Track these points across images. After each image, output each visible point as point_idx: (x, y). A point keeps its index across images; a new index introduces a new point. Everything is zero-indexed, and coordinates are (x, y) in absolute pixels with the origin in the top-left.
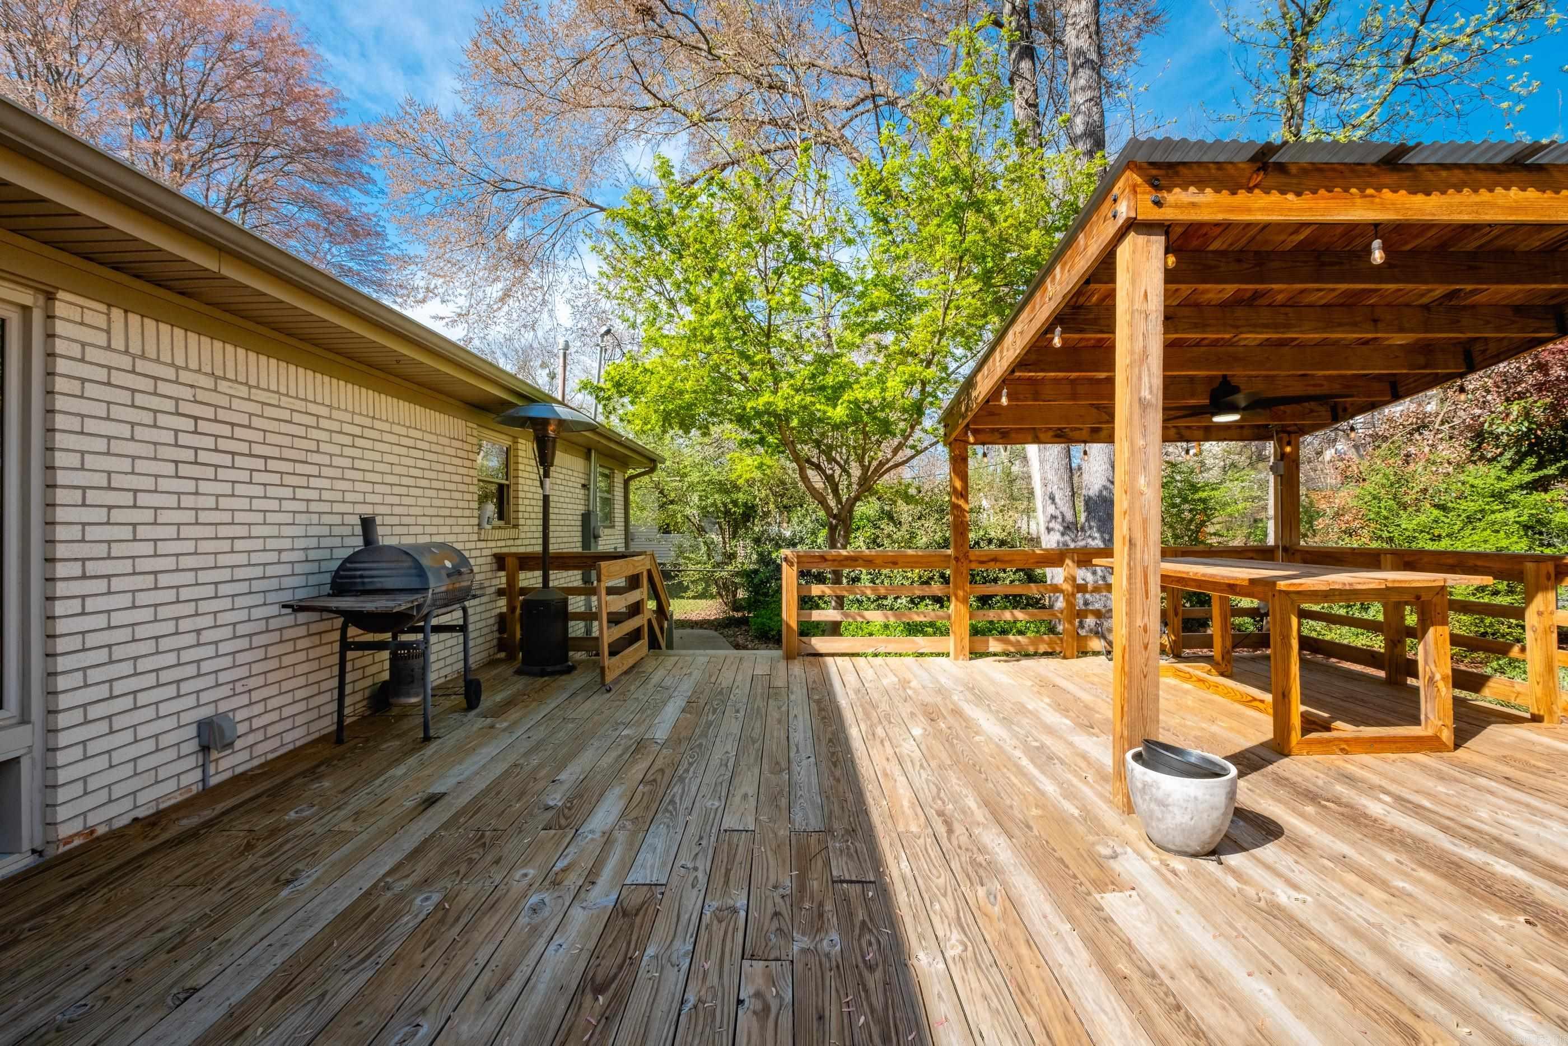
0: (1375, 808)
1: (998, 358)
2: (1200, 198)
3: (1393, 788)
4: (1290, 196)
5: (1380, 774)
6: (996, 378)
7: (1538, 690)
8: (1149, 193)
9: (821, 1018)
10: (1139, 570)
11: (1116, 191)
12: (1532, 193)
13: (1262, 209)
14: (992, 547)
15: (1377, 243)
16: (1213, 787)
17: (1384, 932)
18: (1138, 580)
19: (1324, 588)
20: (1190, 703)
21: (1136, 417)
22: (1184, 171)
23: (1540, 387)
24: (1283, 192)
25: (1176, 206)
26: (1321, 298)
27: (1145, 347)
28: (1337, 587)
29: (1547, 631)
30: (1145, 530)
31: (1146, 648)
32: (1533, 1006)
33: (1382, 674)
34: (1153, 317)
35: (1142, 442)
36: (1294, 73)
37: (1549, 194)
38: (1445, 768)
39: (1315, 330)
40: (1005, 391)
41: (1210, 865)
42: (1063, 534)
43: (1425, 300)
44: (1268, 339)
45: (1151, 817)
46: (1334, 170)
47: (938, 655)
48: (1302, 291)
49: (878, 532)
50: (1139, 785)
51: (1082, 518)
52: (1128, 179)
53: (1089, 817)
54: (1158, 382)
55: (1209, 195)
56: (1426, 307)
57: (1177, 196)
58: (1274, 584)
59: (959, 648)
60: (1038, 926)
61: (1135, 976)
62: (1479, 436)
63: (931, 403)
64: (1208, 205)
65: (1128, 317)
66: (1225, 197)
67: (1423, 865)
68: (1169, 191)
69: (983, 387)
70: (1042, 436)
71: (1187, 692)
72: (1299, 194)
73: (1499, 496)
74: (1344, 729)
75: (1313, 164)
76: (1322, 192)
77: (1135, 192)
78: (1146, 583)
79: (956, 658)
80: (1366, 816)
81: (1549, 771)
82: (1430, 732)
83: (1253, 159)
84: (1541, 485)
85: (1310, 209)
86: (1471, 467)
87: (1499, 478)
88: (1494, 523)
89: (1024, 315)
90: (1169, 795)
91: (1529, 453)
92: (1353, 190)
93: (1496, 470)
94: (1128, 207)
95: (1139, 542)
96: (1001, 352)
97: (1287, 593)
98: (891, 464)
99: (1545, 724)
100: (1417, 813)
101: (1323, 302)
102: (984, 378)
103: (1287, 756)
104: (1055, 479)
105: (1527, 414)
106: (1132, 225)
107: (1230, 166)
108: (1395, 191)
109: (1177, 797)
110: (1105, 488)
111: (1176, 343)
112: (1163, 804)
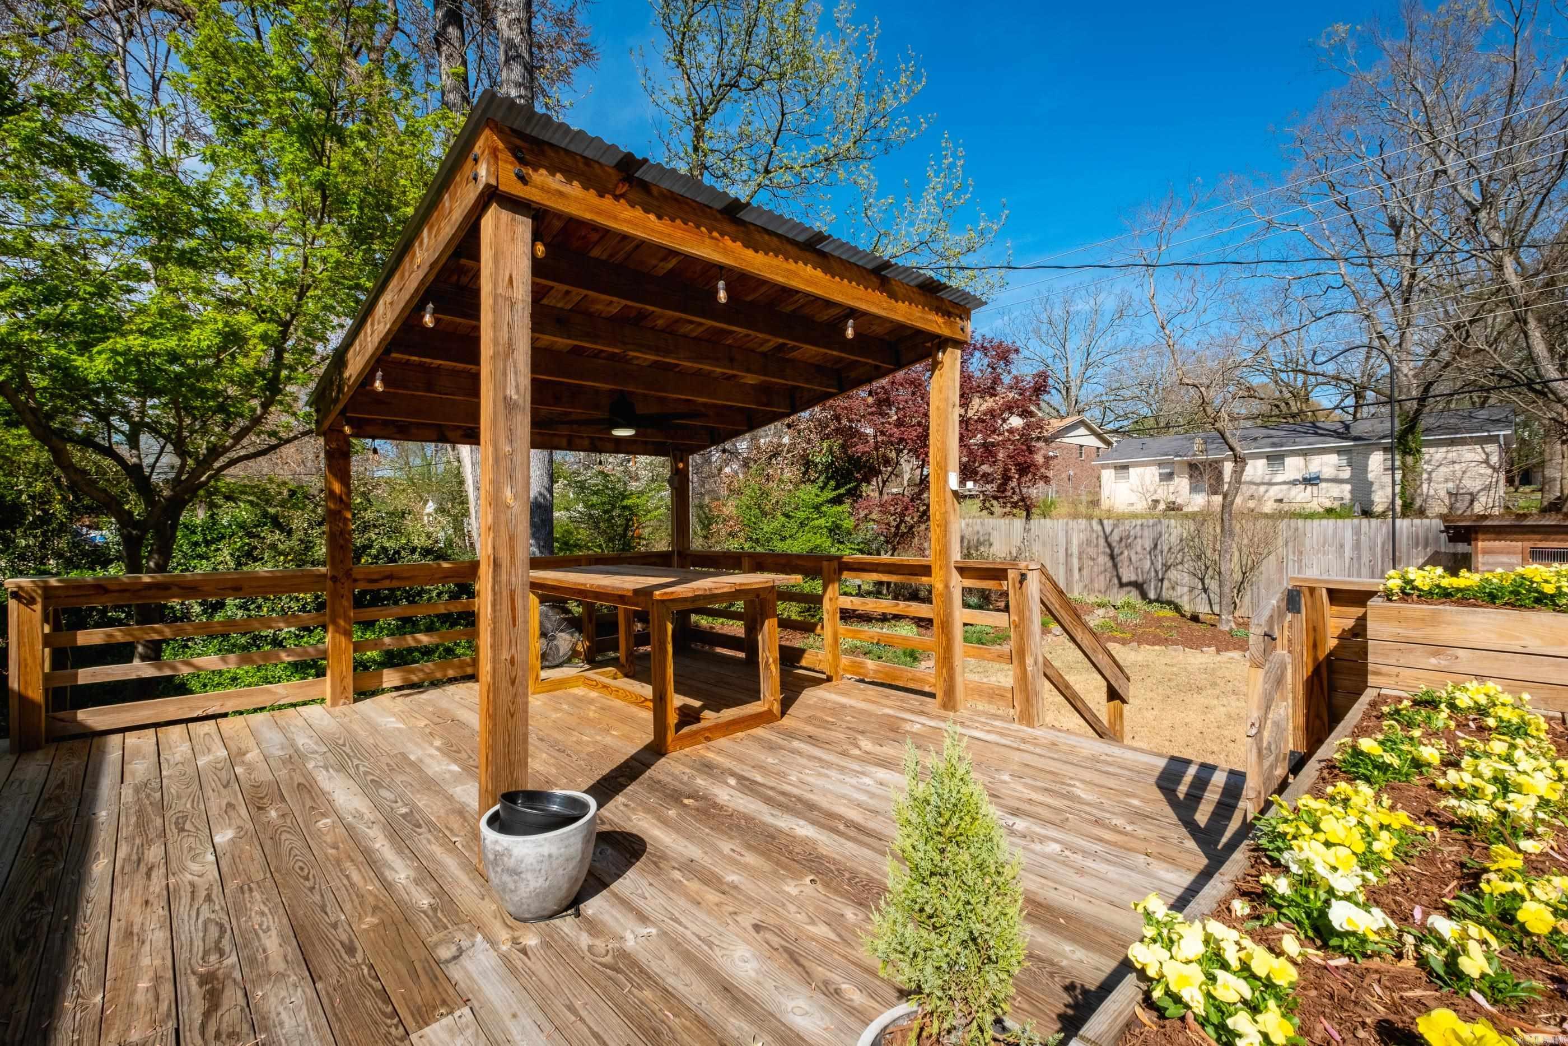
0: (726, 795)
1: (369, 331)
2: (566, 189)
3: (738, 768)
4: (652, 217)
5: (729, 756)
6: (367, 356)
7: (830, 657)
8: (512, 163)
10: (505, 593)
11: (477, 150)
12: (819, 273)
13: (628, 222)
14: (416, 556)
15: (721, 284)
16: (568, 837)
17: (710, 945)
18: (504, 606)
19: (690, 595)
20: (591, 714)
21: (501, 418)
22: (550, 153)
23: (837, 431)
24: (647, 211)
25: (542, 189)
26: (691, 330)
27: (510, 339)
28: (700, 593)
29: (834, 614)
30: (512, 548)
31: (513, 683)
33: (742, 655)
34: (519, 306)
35: (508, 448)
36: (696, 149)
37: (828, 277)
38: (774, 737)
39: (688, 359)
40: (379, 373)
41: (566, 925)
43: (764, 349)
44: (656, 362)
45: (504, 890)
46: (687, 204)
48: (678, 320)
49: (255, 542)
52: (487, 139)
54: (525, 381)
55: (575, 189)
56: (764, 354)
57: (541, 177)
58: (651, 594)
59: (339, 690)
62: (808, 464)
63: (289, 378)
64: (576, 199)
65: (491, 302)
66: (591, 196)
67: (749, 847)
68: (535, 170)
69: (355, 366)
71: (591, 702)
72: (660, 217)
73: (817, 508)
74: (710, 717)
75: (672, 193)
76: (678, 221)
77: (496, 157)
78: (513, 609)
79: (334, 704)
80: (715, 805)
81: (833, 724)
82: (765, 708)
83: (618, 166)
84: (837, 501)
85: (669, 235)
86: (803, 486)
87: (817, 495)
88: (813, 528)
89: (394, 284)
90: (522, 862)
91: (832, 478)
92: (703, 229)
93: (814, 490)
94: (488, 170)
95: (505, 563)
96: (372, 324)
97: (663, 601)
98: (233, 455)
99: (834, 683)
100: (751, 790)
101: (694, 334)
102: (355, 355)
103: (663, 755)
105: (830, 451)
106: (494, 195)
107: (596, 166)
108: (734, 241)
109: (530, 860)
110: (541, 494)
111: (576, 350)
112: (515, 872)
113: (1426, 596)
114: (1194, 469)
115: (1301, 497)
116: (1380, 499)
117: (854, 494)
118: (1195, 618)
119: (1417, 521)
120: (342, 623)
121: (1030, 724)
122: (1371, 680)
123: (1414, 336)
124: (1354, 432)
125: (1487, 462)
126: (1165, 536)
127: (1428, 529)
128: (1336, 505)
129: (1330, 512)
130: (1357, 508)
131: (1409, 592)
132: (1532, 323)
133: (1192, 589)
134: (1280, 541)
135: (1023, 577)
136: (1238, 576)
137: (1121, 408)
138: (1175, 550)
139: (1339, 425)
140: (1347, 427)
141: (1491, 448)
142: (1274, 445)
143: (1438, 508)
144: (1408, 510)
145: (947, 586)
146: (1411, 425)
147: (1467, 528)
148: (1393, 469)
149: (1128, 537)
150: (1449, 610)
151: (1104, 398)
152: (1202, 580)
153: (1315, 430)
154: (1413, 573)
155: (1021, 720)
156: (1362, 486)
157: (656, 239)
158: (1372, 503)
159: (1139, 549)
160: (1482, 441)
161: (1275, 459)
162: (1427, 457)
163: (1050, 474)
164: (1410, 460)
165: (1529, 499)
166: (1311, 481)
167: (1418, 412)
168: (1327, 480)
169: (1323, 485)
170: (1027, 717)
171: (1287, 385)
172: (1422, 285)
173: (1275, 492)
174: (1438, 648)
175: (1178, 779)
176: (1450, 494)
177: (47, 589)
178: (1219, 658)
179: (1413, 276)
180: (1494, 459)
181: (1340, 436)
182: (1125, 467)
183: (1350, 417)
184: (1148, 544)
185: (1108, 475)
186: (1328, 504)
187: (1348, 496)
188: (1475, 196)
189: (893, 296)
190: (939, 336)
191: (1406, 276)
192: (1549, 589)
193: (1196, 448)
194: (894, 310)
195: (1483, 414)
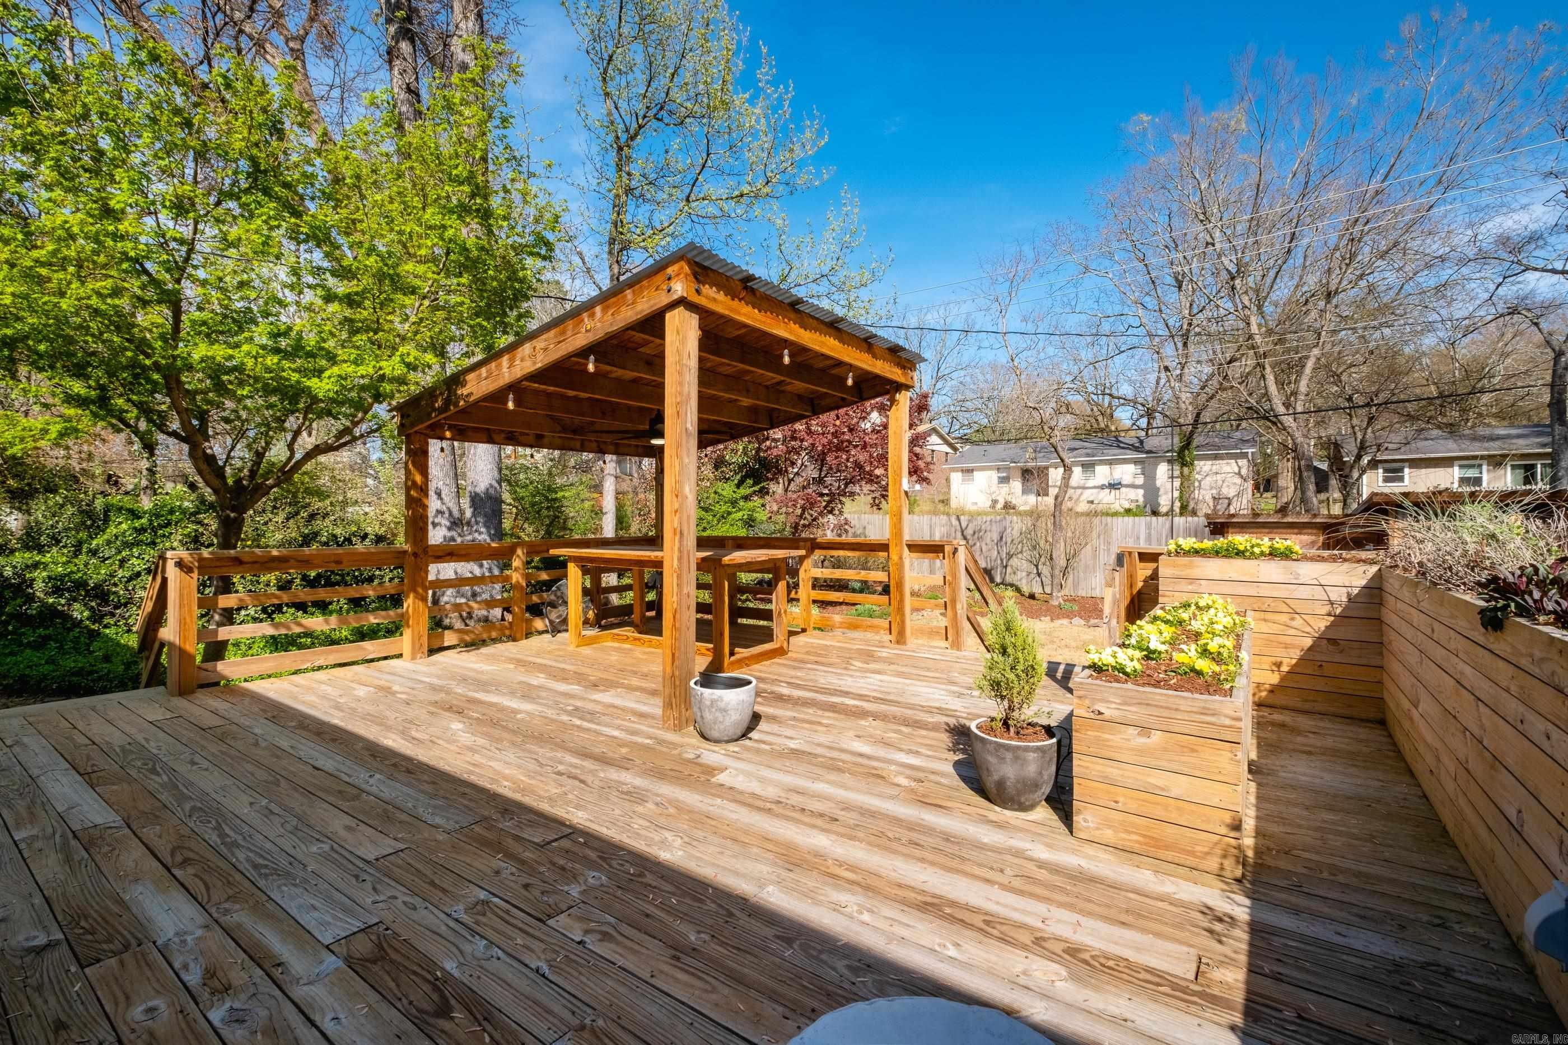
0: (785, 691)
1: (505, 364)
2: (717, 296)
3: (781, 678)
4: (756, 311)
6: (502, 382)
7: (804, 614)
8: (694, 283)
9: (647, 916)
11: (671, 272)
13: (745, 315)
15: (786, 351)
17: (838, 743)
19: (744, 561)
21: (684, 442)
22: (712, 275)
24: (753, 307)
25: (707, 297)
27: (689, 392)
28: (749, 560)
31: (689, 608)
32: (901, 750)
34: (693, 371)
35: (687, 461)
38: (792, 664)
41: (748, 743)
42: (449, 529)
47: (386, 658)
50: (708, 703)
51: (468, 513)
52: (680, 267)
53: (661, 742)
54: (695, 419)
55: (721, 296)
56: (767, 387)
57: (709, 291)
60: (704, 808)
61: (773, 806)
66: (729, 300)
67: (823, 710)
68: (704, 285)
70: (495, 437)
73: (734, 503)
76: (768, 313)
77: (687, 279)
78: (689, 562)
80: (784, 696)
82: (778, 646)
83: (741, 280)
84: (749, 497)
88: (731, 520)
91: (748, 476)
94: (681, 288)
96: (511, 360)
104: (441, 475)
105: (746, 452)
106: (681, 302)
107: (731, 281)
108: (795, 324)
109: (734, 703)
110: (491, 486)
111: (635, 381)
112: (724, 710)
113: (1187, 553)
114: (1026, 473)
115: (1107, 498)
116: (1164, 503)
117: (763, 492)
118: (1032, 597)
119: (1190, 519)
120: (420, 590)
121: (959, 649)
122: (1161, 600)
123: (1191, 369)
124: (1147, 448)
125: (1239, 474)
126: (1009, 530)
127: (1198, 525)
128: (1133, 506)
129: (1128, 512)
130: (1148, 509)
131: (1180, 552)
132: (1268, 369)
133: (1029, 574)
134: (1094, 535)
135: (956, 550)
136: (1063, 563)
137: (964, 418)
138: (1016, 542)
139: (1135, 440)
140: (1141, 442)
141: (1243, 462)
142: (1088, 455)
143: (1205, 509)
144: (1184, 509)
145: (901, 558)
146: (1187, 444)
147: (1222, 524)
148: (1172, 477)
149: (980, 530)
150: (1197, 560)
151: (952, 408)
152: (1037, 566)
153: (1118, 444)
154: (1181, 541)
155: (952, 647)
156: (1151, 491)
157: (758, 325)
158: (1159, 505)
159: (988, 541)
160: (1236, 457)
161: (1088, 467)
162: (1198, 469)
163: (930, 476)
164: (1186, 470)
165: (1268, 503)
166: (1114, 486)
167: (1192, 433)
168: (1127, 486)
169: (1123, 490)
170: (957, 645)
171: (1097, 404)
172: (1197, 330)
173: (1088, 495)
174: (1193, 580)
175: (1056, 671)
176: (1214, 498)
177: (201, 559)
178: (1052, 625)
179: (1190, 324)
180: (1244, 472)
181: (1136, 449)
182: (970, 471)
183: (1143, 433)
184: (996, 537)
185: (956, 477)
186: (1127, 506)
187: (1141, 499)
188: (1233, 269)
189: (875, 356)
190: (896, 382)
191: (1186, 322)
192: (1241, 548)
193: (1028, 458)
194: (874, 366)
195: (1238, 435)
